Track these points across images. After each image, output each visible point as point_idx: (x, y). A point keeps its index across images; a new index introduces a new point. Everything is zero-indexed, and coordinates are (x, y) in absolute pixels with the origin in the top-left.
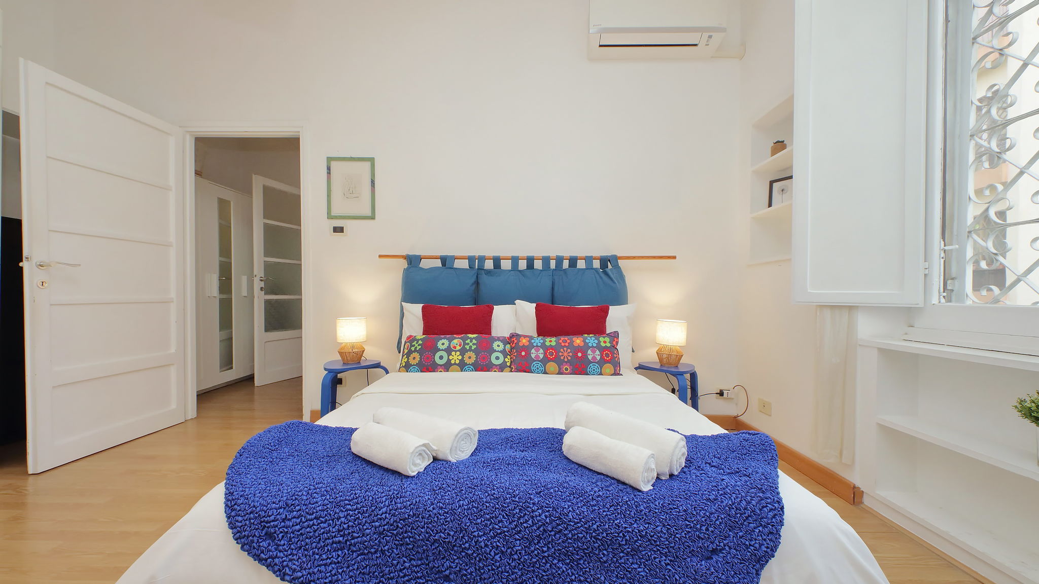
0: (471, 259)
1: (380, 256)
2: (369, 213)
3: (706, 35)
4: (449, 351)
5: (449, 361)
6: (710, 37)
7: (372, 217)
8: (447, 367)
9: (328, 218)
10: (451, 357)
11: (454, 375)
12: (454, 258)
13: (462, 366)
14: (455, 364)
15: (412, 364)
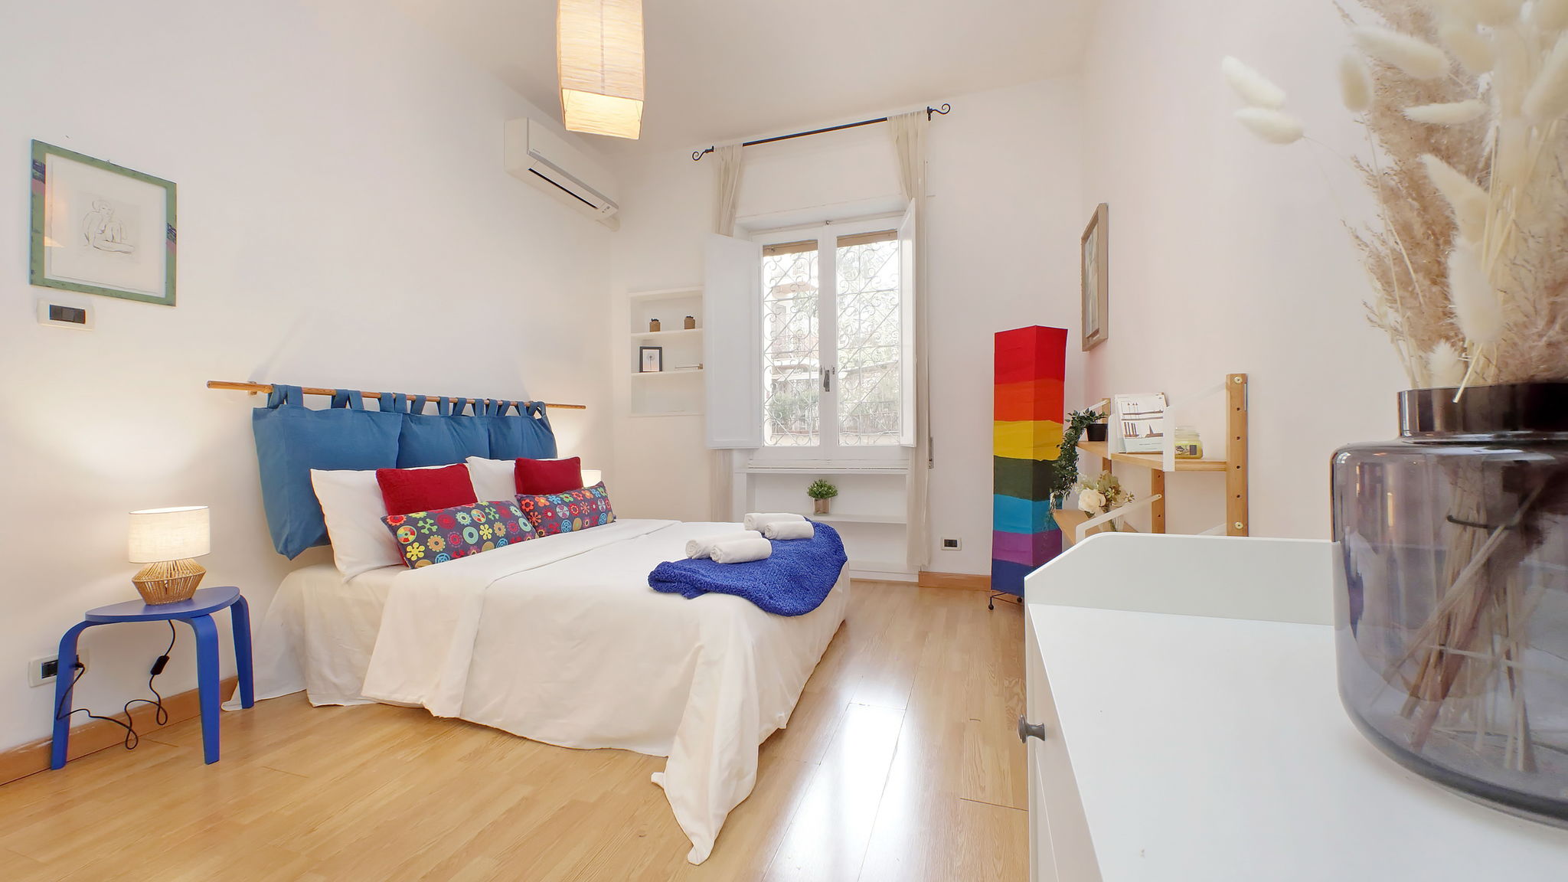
0: (381, 398)
1: (212, 384)
2: (161, 292)
3: (607, 205)
4: (475, 524)
5: (481, 537)
6: (608, 208)
7: (169, 300)
8: (479, 546)
9: (32, 282)
10: (481, 533)
11: (489, 555)
12: (359, 395)
13: (496, 542)
14: (488, 540)
15: (438, 551)
